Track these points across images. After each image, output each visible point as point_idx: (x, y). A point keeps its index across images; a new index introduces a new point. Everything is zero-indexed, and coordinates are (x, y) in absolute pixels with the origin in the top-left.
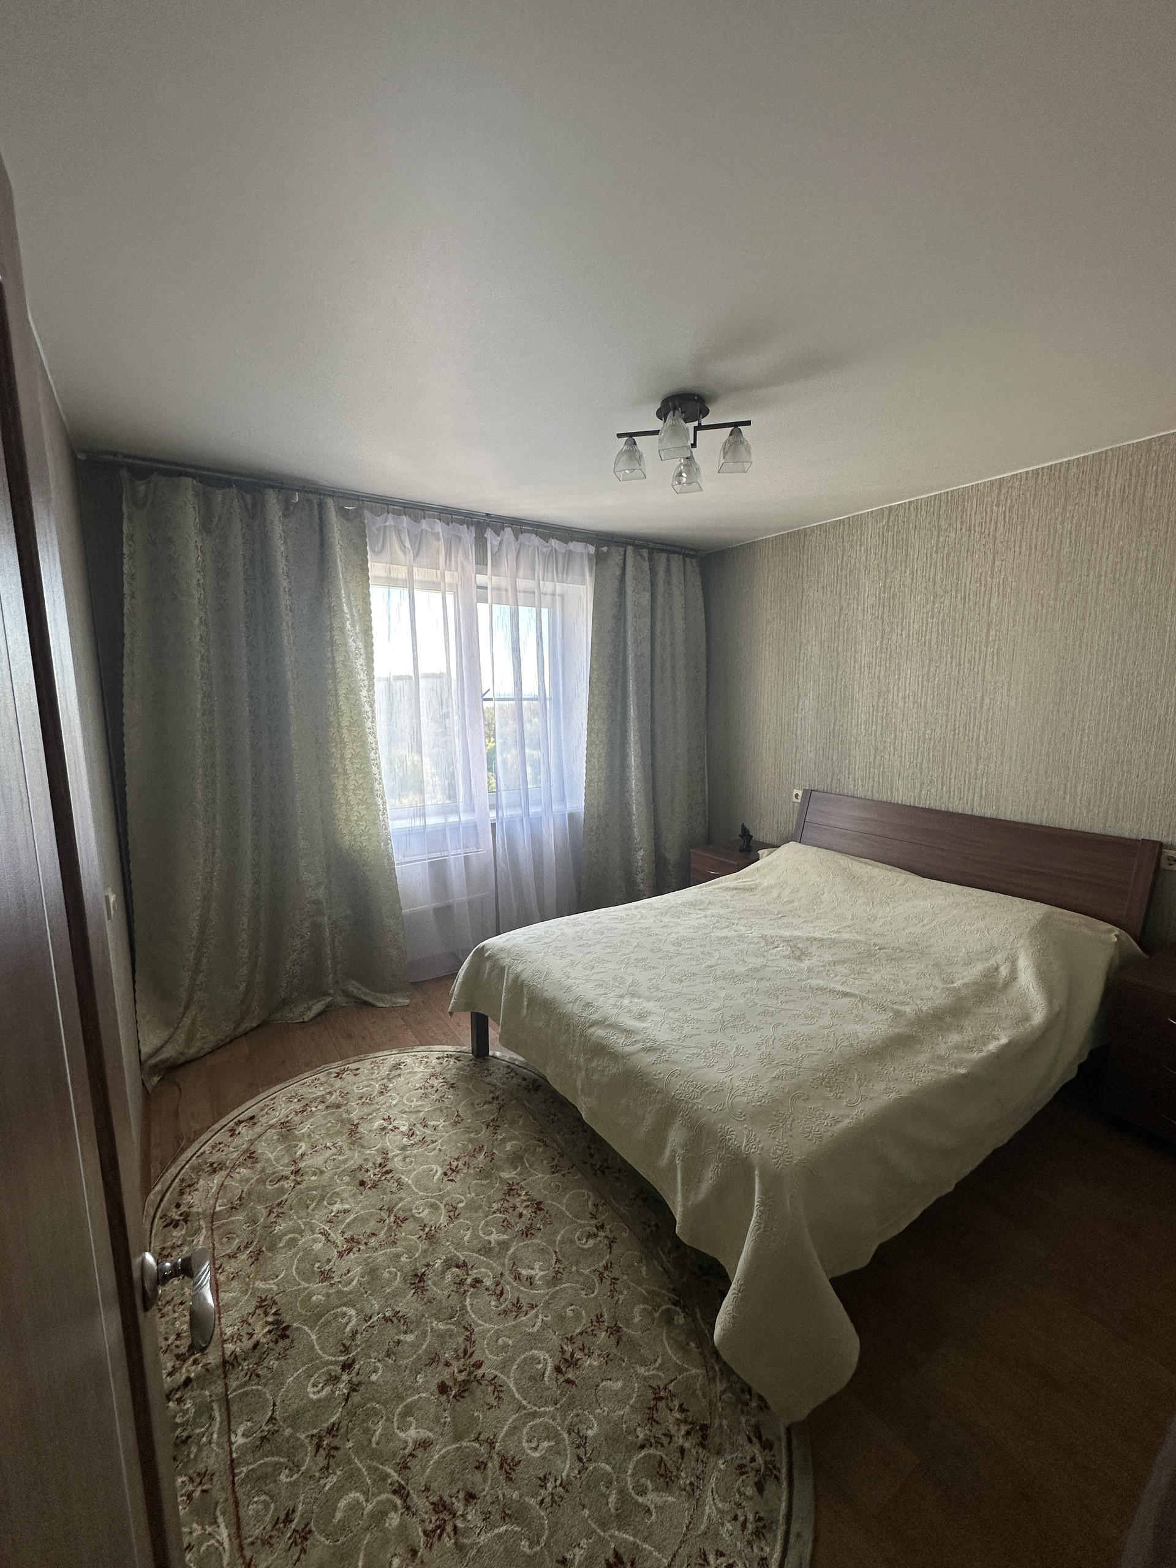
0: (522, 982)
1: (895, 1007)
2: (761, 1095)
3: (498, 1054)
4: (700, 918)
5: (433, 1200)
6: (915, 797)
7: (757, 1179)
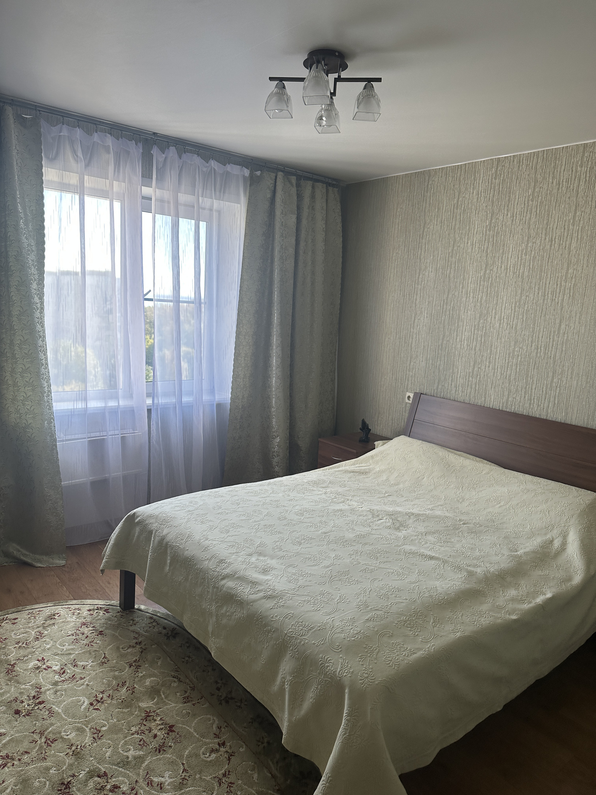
0: (167, 544)
1: (469, 568)
2: (355, 632)
3: (142, 607)
4: (321, 495)
5: (79, 725)
6: (503, 403)
7: (347, 696)
